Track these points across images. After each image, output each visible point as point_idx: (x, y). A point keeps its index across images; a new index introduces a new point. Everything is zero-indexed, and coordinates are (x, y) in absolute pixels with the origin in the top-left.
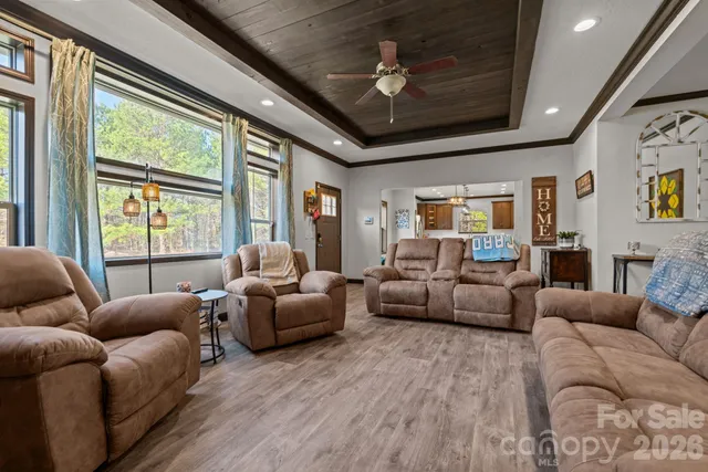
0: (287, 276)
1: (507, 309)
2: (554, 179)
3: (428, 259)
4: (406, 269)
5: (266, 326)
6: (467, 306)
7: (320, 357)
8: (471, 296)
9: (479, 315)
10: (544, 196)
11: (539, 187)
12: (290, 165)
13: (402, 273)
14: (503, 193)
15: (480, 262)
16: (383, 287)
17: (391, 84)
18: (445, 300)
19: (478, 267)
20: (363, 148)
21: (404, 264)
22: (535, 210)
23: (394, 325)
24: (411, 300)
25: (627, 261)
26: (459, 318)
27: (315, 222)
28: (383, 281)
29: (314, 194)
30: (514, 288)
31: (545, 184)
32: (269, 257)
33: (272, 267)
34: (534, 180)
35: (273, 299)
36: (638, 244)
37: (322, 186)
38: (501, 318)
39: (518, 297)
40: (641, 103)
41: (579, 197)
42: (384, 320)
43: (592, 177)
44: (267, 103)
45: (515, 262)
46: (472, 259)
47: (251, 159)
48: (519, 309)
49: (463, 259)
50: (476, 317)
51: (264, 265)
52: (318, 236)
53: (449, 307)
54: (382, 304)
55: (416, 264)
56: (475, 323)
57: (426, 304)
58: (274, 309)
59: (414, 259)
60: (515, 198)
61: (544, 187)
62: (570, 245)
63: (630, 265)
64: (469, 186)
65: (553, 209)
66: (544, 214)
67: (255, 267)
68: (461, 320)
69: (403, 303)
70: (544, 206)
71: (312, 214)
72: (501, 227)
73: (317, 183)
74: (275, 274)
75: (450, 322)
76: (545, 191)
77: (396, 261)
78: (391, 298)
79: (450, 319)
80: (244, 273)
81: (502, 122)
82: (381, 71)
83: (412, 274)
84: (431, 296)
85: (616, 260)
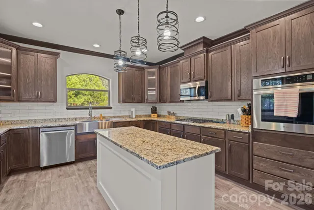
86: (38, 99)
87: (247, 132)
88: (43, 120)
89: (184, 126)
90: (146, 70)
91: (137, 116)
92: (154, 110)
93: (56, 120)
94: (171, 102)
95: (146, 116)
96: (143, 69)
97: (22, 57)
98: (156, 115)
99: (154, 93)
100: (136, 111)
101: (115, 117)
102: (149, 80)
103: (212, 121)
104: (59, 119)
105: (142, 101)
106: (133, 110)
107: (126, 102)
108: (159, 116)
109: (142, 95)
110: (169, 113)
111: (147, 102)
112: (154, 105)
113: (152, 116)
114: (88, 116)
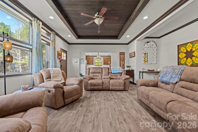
0: (61, 80)
1: (123, 85)
2: (124, 53)
3: (100, 73)
4: (93, 76)
5: (61, 98)
6: (114, 85)
7: (81, 106)
8: (115, 82)
9: (117, 87)
10: (122, 57)
11: (121, 55)
12: (55, 41)
13: (93, 77)
14: (106, 55)
15: (113, 73)
16: (90, 82)
17: (99, 21)
18: (108, 84)
19: (113, 75)
20: (77, 39)
21: (93, 74)
22: (120, 60)
23: (94, 93)
24: (98, 85)
25: (143, 72)
26: (112, 88)
27: (60, 61)
28: (89, 80)
29: (60, 52)
30: (125, 80)
31: (122, 54)
32: (54, 73)
33: (56, 77)
34: (120, 53)
35: (63, 88)
36: (144, 68)
37: (62, 50)
38: (122, 88)
39: (125, 82)
40: (146, 38)
41: (130, 57)
42: (91, 92)
43: (135, 53)
44: (51, 18)
45: (121, 73)
46: (112, 73)
47: (42, 38)
48: (126, 85)
49: (109, 73)
50: (116, 88)
51: (52, 76)
52: (61, 66)
53: (109, 86)
54: (89, 87)
55: (96, 74)
56: (116, 89)
57: (102, 86)
58: (64, 92)
59: (95, 73)
60: (111, 57)
61: (122, 55)
62: (129, 69)
63: (143, 73)
64: (99, 53)
65: (124, 60)
66: (122, 61)
67: (49, 77)
68: (112, 89)
69: (96, 86)
70: (122, 59)
71: (60, 59)
72: (106, 64)
73: (61, 48)
74: (57, 80)
75: (109, 90)
76: (122, 56)
77: (90, 74)
78: (92, 85)
79: (109, 89)
80: (45, 80)
81: (116, 37)
82: (96, 17)
83: (95, 77)
84: (104, 83)
85: (140, 72)
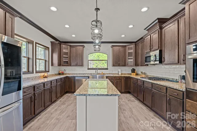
86: (76, 65)
87: (181, 90)
88: (79, 73)
89: (144, 82)
90: (127, 47)
91: (122, 74)
92: (133, 71)
93: (83, 74)
94: (141, 66)
95: (129, 74)
96: (125, 46)
97: (72, 49)
98: (134, 74)
99: (132, 60)
100: (121, 71)
101: (109, 74)
102: (129, 53)
103: (168, 80)
104: (85, 73)
105: (125, 65)
106: (120, 70)
107: (114, 66)
108: (137, 74)
109: (125, 62)
110: (142, 72)
111: (128, 66)
112: (133, 67)
113: (132, 74)
114: (95, 73)
